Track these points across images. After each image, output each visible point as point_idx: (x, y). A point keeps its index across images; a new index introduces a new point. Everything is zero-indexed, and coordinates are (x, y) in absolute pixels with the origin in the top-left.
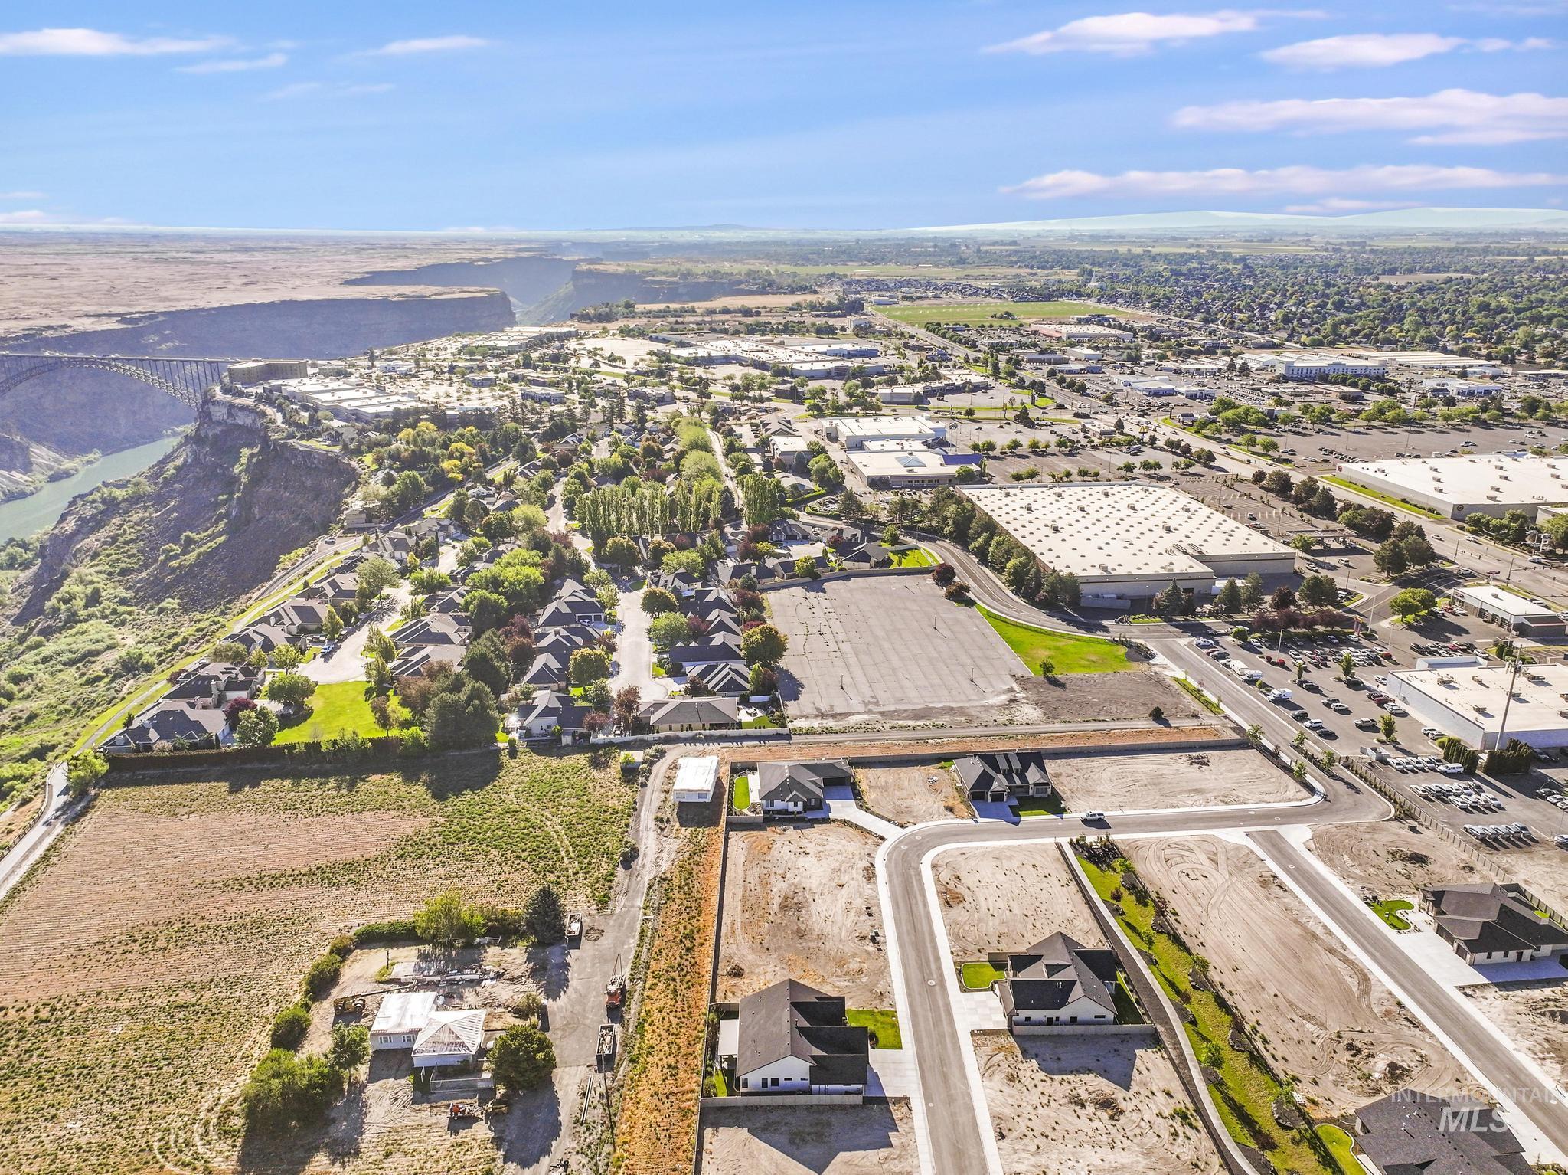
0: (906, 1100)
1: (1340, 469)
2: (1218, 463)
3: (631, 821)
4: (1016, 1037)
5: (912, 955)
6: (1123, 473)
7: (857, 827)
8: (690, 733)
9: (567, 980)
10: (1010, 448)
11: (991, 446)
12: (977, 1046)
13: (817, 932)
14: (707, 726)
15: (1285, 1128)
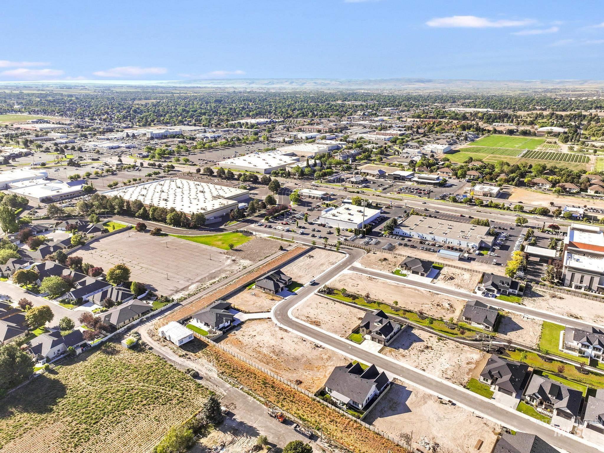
0: (395, 379)
1: (218, 164)
2: (176, 169)
3: (169, 363)
4: (388, 346)
5: (333, 344)
6: (148, 177)
7: (256, 319)
8: (138, 320)
9: (251, 427)
10: (87, 176)
11: (79, 177)
12: (385, 354)
13: (300, 356)
14: (140, 314)
15: (454, 329)
